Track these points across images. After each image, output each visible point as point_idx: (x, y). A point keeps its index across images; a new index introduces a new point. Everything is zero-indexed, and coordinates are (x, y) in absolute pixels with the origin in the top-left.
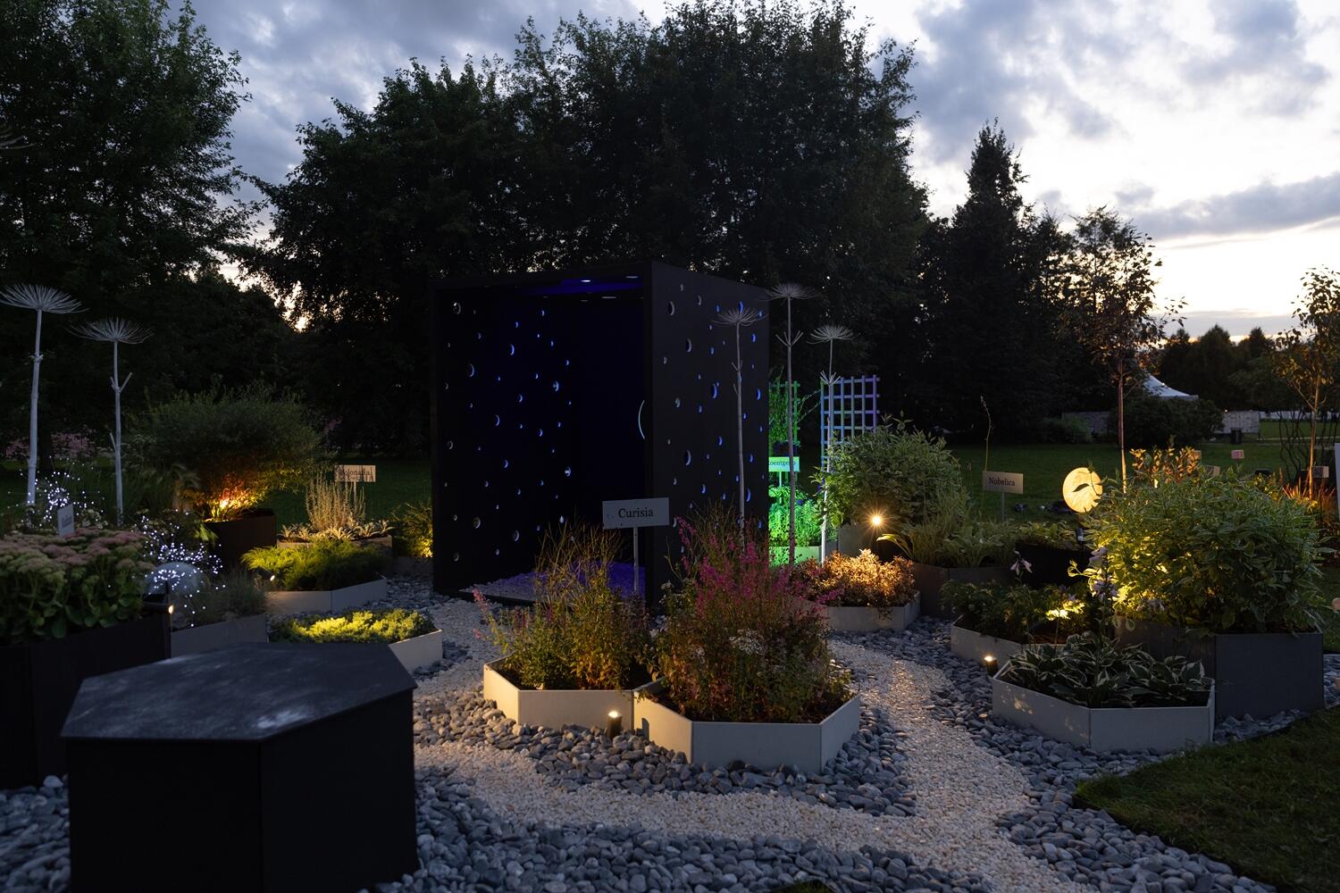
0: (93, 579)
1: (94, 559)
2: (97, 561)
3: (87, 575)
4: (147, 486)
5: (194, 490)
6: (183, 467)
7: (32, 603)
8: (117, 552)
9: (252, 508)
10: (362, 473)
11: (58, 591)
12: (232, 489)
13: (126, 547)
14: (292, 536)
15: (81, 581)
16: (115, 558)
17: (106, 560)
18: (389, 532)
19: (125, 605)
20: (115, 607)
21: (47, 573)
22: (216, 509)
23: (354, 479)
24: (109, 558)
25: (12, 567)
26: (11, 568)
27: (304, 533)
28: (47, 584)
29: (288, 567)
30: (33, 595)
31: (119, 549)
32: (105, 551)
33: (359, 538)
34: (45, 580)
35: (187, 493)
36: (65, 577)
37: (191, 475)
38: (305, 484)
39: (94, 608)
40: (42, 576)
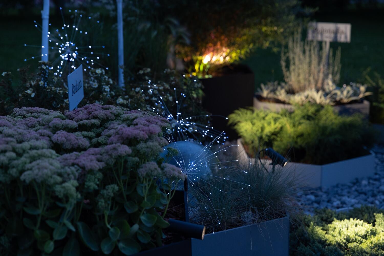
0: (112, 189)
1: (112, 162)
2: (116, 164)
3: (104, 183)
4: (143, 39)
5: (183, 45)
6: (176, 22)
7: (39, 220)
8: (138, 151)
9: (232, 65)
10: (336, 32)
11: (69, 208)
12: (215, 44)
13: (150, 144)
14: (271, 95)
15: (96, 192)
16: (137, 159)
17: (126, 161)
18: (366, 98)
19: (148, 225)
20: (136, 227)
21: (56, 183)
22: (200, 64)
23: (328, 38)
24: (130, 159)
25: (14, 170)
26: (13, 172)
27: (282, 95)
28: (56, 198)
29: (275, 134)
30: (40, 211)
31: (142, 146)
32: (125, 149)
33: (338, 103)
34: (54, 192)
35: (178, 48)
36: (77, 189)
37: (182, 30)
38: (283, 43)
39: (112, 230)
40: (49, 186)
